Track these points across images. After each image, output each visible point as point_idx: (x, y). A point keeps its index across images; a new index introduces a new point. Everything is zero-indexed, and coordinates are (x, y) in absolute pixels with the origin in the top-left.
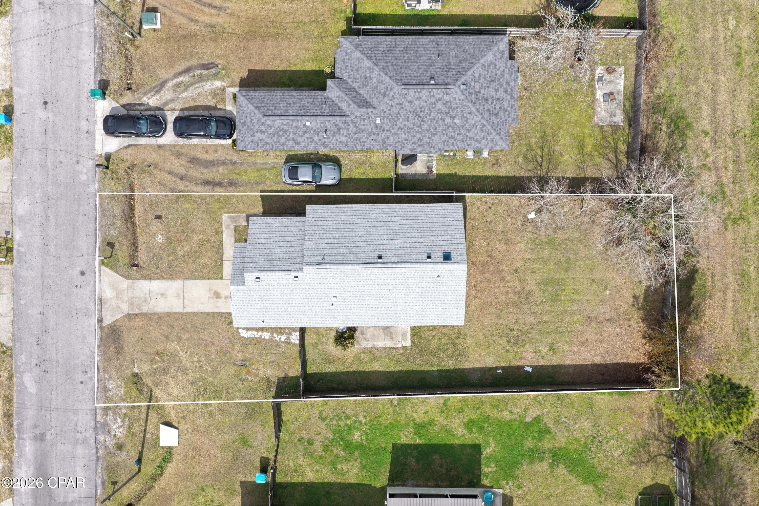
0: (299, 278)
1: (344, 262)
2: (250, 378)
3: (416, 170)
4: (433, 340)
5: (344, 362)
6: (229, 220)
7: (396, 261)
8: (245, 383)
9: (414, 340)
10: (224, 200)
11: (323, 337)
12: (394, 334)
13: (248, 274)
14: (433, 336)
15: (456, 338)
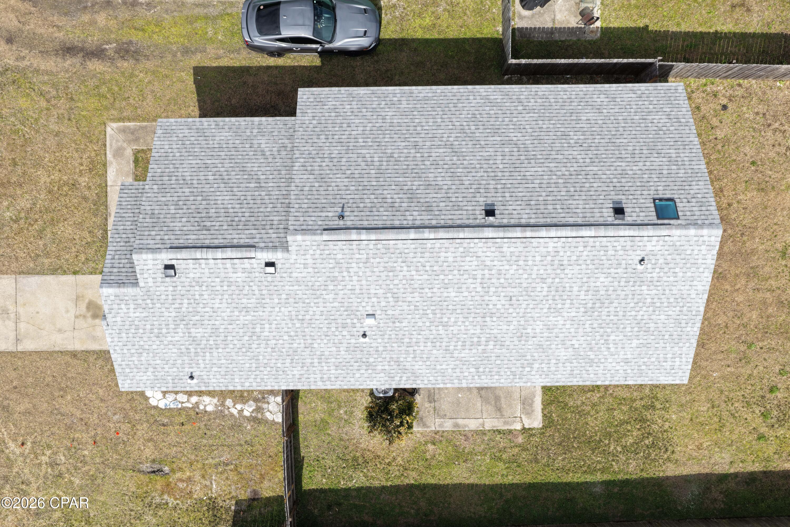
0: (278, 266)
1: (397, 223)
2: (172, 502)
3: (554, 21)
4: (593, 412)
5: (389, 464)
6: (121, 137)
7: (532, 221)
8: (161, 513)
9: (550, 412)
10: (110, 90)
11: (340, 407)
12: (503, 400)
13: (144, 256)
14: (594, 405)
15: (646, 408)
